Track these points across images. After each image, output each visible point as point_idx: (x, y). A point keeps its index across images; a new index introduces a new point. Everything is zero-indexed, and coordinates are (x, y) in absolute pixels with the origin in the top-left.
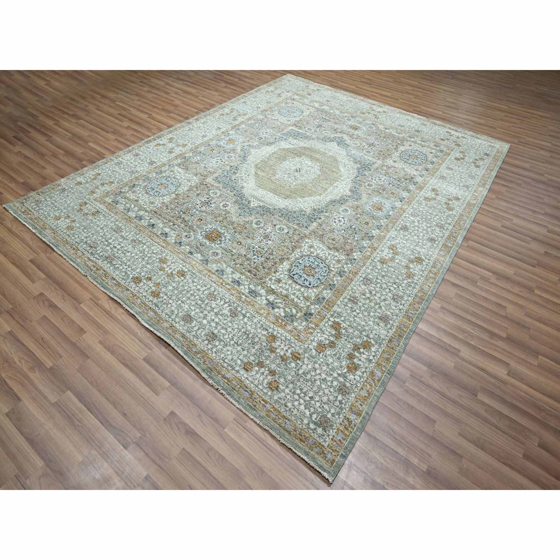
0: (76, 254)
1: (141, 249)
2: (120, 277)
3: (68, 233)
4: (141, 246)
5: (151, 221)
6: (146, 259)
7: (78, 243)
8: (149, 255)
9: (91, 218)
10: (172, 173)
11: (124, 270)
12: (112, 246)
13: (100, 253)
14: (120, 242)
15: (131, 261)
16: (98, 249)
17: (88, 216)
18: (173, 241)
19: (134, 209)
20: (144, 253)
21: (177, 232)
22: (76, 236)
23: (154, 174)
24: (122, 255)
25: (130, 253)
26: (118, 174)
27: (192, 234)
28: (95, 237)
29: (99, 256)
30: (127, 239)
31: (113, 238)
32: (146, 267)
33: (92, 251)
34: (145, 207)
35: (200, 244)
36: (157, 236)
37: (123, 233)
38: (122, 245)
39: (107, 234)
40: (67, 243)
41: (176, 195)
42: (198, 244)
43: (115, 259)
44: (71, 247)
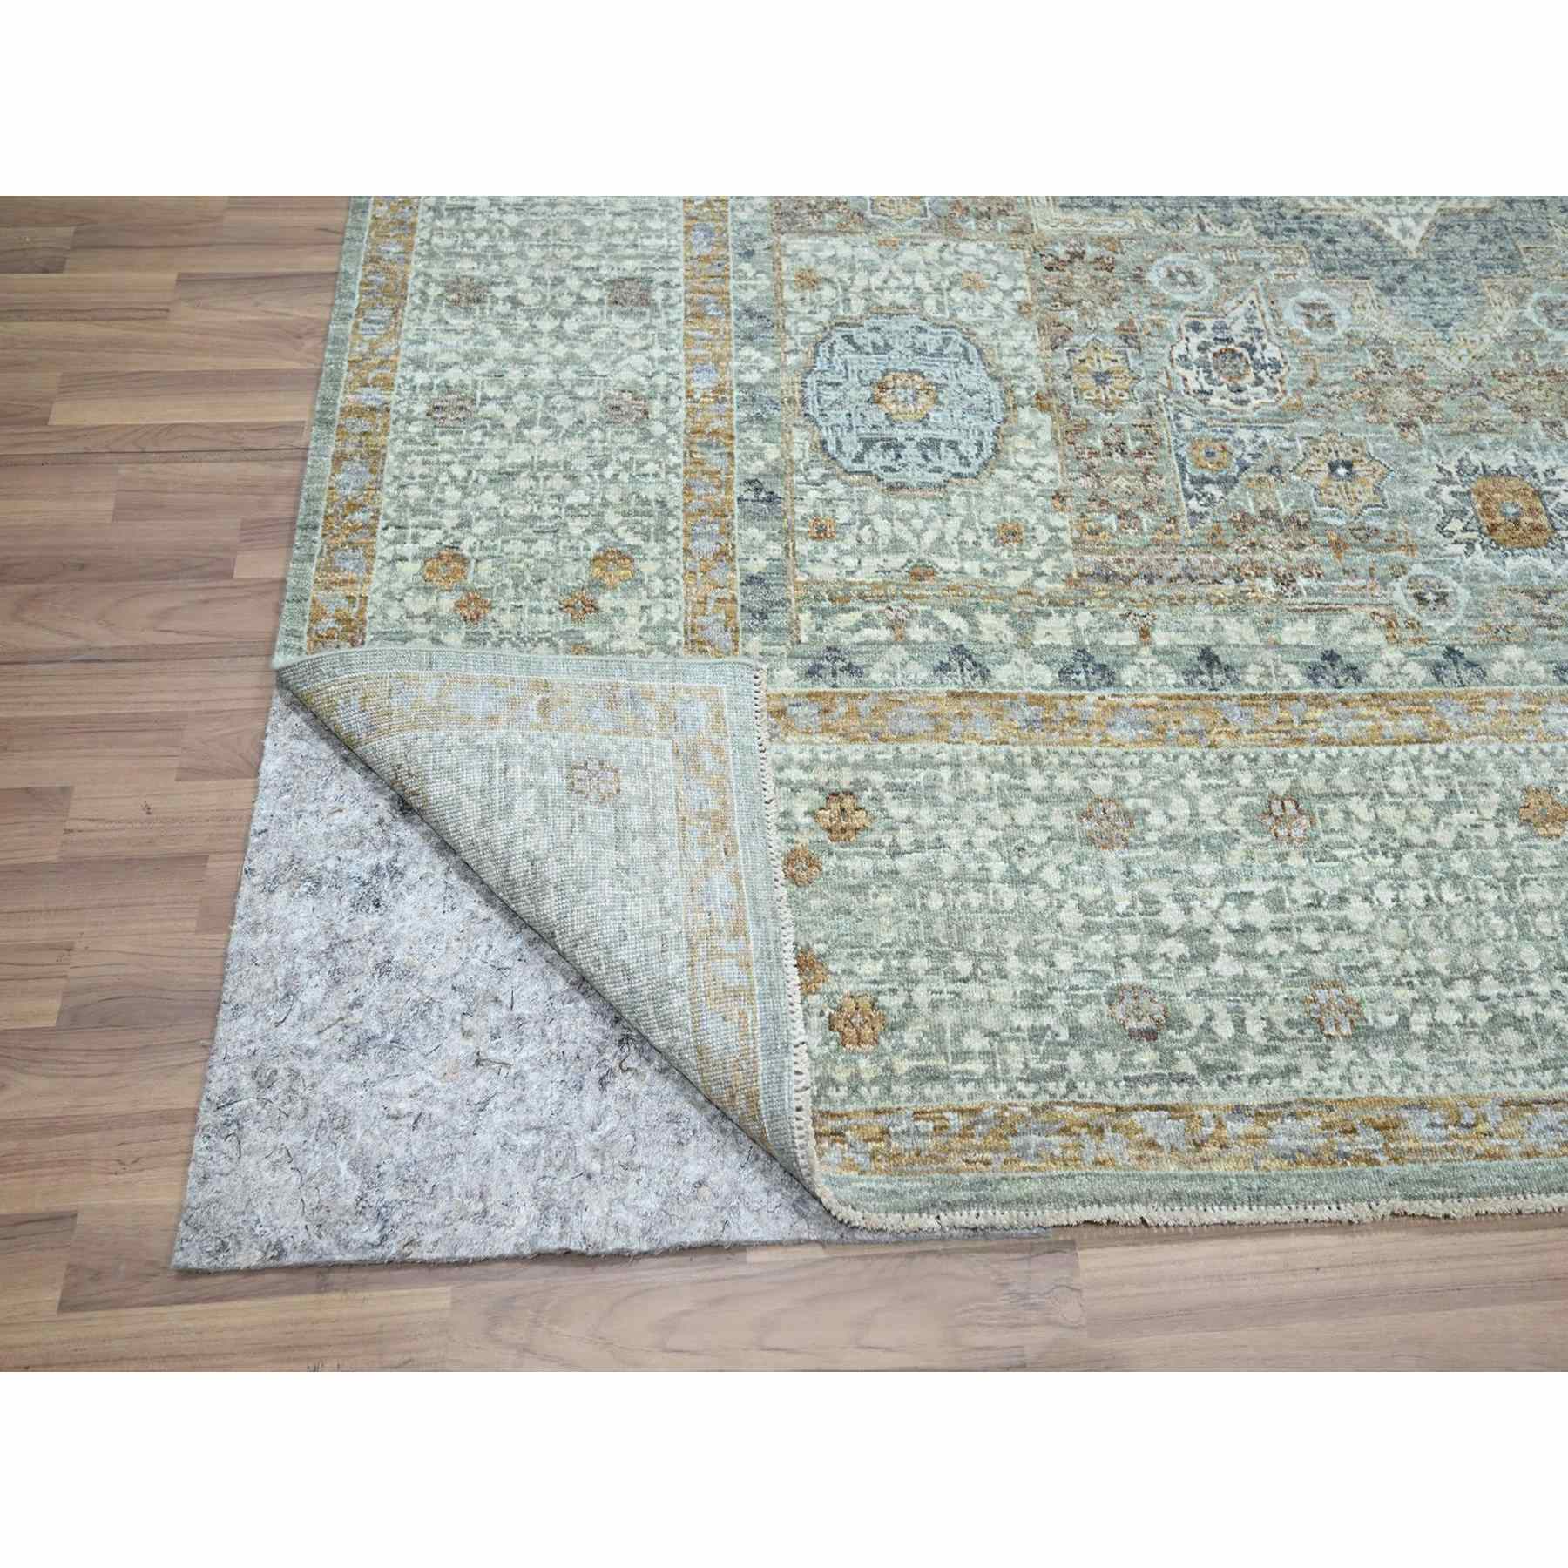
0: (1152, 1144)
1: (1363, 833)
2: (1528, 1070)
3: (903, 1066)
4: (1335, 818)
5: (1161, 639)
6: (1461, 864)
7: (1052, 1075)
8: (1445, 837)
9: (859, 865)
10: (827, 292)
11: (1480, 1015)
12: (1221, 938)
13: (1240, 1025)
14: (1224, 878)
15: (1426, 933)
16: (1196, 1015)
17: (829, 863)
18: (1419, 673)
19: (987, 636)
20: (1408, 844)
21: (1362, 614)
22: (974, 1041)
23: (748, 351)
24: (1344, 941)
25: (1356, 903)
26: (558, 482)
27: (1418, 569)
28: (1064, 961)
29: (1266, 1050)
30: (1228, 838)
31: (1151, 888)
32: (1531, 908)
33: (1195, 1058)
34: (1015, 579)
35: (1532, 594)
36: (1317, 701)
37: (1156, 819)
38: (1260, 888)
39: (1089, 892)
40: (1005, 1126)
41: (1044, 408)
42: (1524, 601)
43: (1353, 993)
44: (1065, 1131)
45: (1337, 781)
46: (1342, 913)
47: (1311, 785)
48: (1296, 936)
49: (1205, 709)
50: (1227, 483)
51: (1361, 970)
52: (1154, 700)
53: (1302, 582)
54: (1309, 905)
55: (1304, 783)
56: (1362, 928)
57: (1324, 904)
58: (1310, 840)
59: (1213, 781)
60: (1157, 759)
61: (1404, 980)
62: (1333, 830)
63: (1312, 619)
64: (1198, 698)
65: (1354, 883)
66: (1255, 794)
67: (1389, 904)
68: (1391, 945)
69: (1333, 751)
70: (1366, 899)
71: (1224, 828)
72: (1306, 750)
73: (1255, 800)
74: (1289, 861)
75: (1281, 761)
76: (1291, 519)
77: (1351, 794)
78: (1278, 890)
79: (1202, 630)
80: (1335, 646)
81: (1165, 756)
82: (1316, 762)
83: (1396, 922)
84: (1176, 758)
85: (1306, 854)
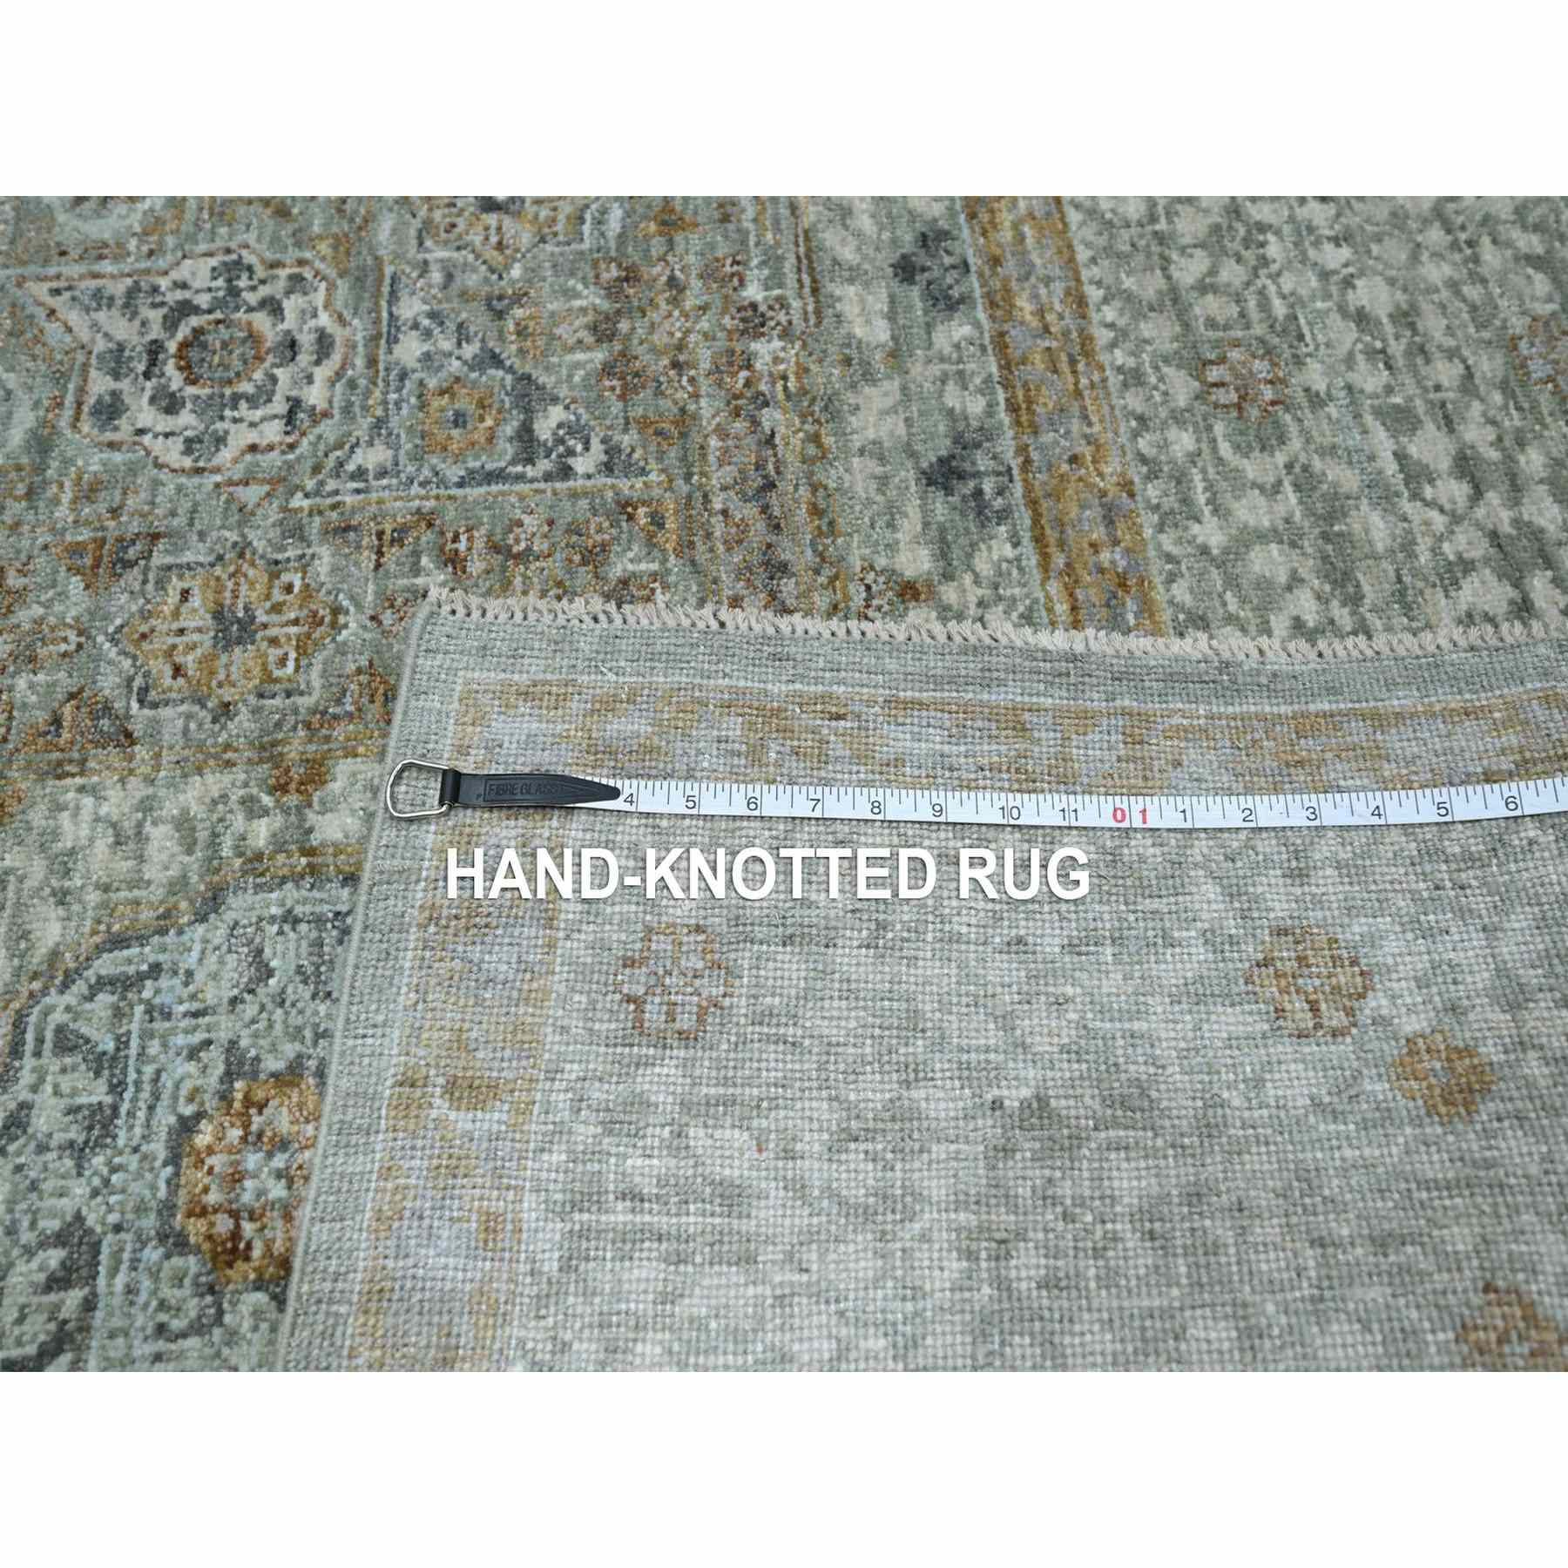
1: (1231, 273)
4: (1216, 307)
5: (916, 562)
14: (1385, 498)
24: (1433, 325)
25: (1360, 299)
30: (1306, 482)
36: (999, 303)
43: (1516, 323)
45: (1150, 294)
46: (1385, 320)
47: (1167, 334)
48: (1451, 395)
49: (1056, 495)
50: (528, 395)
51: (1474, 309)
52: (1054, 587)
53: (753, 292)
54: (1389, 367)
55: (1170, 347)
56: (1400, 296)
57: (1378, 345)
58: (1269, 353)
59: (1201, 498)
60: (1181, 591)
61: (1469, 252)
62: (1242, 315)
63: (833, 288)
64: (1033, 504)
65: (1327, 296)
66: (1209, 428)
67: (1345, 252)
68: (1415, 258)
69: (1094, 294)
70: (1348, 283)
71: (1288, 487)
72: (1103, 336)
73: (1219, 429)
74: (1320, 386)
75: (1134, 378)
76: (613, 291)
77: (1169, 278)
78: (1377, 412)
79: (883, 481)
80: (886, 258)
81: (1171, 579)
82: (1121, 322)
83: (1375, 249)
84: (1170, 558)
85: (1298, 361)
